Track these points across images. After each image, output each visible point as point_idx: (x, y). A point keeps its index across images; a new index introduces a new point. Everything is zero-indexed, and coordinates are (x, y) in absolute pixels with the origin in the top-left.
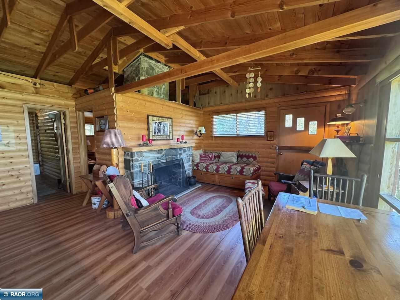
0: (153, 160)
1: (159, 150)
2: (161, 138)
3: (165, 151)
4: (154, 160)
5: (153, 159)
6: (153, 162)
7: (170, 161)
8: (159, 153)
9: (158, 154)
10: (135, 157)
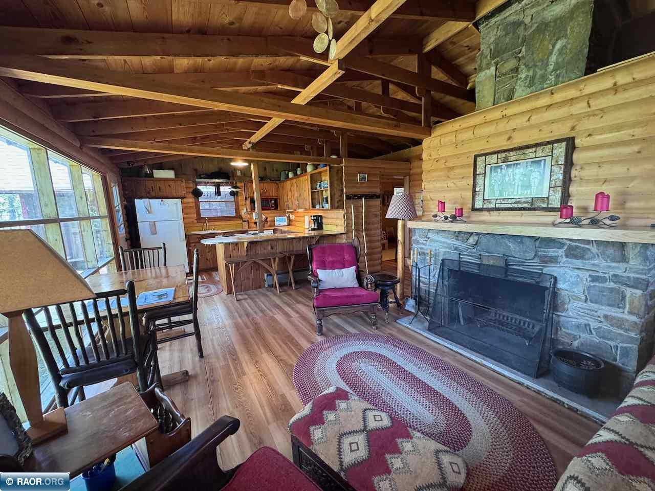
0: (444, 250)
1: (460, 233)
2: (510, 206)
3: (476, 238)
4: (447, 250)
5: (447, 248)
6: (445, 253)
7: (492, 265)
8: (460, 239)
9: (457, 240)
10: (414, 236)
